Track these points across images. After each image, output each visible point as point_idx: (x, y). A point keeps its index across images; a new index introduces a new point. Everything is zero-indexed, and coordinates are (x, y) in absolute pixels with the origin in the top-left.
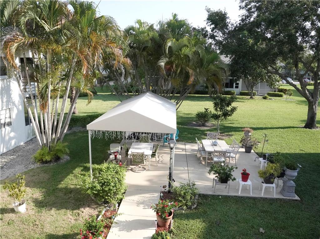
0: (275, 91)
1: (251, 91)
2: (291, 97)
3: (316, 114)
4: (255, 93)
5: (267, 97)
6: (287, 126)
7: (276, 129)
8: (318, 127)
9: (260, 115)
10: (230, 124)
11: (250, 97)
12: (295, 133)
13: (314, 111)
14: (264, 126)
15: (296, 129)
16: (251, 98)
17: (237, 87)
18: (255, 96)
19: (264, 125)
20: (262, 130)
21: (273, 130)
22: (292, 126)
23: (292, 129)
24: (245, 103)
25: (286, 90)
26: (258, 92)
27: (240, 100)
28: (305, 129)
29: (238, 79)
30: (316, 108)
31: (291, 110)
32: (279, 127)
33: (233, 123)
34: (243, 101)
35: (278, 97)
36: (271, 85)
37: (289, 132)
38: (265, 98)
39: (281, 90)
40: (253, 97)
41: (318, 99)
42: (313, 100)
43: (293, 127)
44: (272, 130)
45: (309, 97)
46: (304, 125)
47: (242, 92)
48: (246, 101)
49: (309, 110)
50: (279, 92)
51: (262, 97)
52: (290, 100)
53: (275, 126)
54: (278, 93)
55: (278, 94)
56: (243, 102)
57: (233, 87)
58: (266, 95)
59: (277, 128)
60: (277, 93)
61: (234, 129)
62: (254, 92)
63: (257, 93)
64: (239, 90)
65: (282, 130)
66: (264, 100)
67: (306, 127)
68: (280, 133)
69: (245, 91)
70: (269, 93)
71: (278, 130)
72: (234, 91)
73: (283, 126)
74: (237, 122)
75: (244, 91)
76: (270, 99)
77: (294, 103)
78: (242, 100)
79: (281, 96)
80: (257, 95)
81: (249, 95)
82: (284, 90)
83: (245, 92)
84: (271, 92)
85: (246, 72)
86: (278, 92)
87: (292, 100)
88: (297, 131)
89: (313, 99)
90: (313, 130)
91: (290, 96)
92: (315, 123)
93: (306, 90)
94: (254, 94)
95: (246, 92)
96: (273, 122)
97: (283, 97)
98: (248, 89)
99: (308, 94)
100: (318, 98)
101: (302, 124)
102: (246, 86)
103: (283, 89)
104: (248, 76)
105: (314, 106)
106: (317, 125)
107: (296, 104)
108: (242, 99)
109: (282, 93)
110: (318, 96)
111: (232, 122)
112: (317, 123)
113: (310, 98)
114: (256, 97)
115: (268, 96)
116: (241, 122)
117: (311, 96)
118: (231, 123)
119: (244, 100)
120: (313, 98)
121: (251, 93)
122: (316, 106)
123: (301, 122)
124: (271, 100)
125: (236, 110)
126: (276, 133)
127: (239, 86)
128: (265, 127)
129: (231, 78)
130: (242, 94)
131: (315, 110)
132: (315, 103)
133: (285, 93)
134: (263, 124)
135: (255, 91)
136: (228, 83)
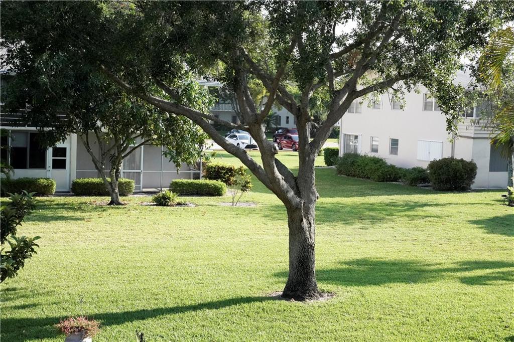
0: (197, 177)
1: (111, 176)
2: (249, 194)
3: (312, 247)
4: (128, 184)
5: (169, 198)
6: (230, 295)
7: (193, 313)
8: (323, 291)
9: (139, 265)
10: (20, 311)
11: (108, 199)
12: (254, 320)
13: (306, 239)
14: (151, 306)
15: (258, 304)
16: (111, 203)
17: (59, 164)
18: (130, 196)
19: (152, 301)
20: (143, 319)
21: (181, 315)
22: (245, 295)
23: (246, 305)
24: (90, 224)
25: (230, 170)
26: (138, 182)
27: (71, 214)
28: (284, 302)
29: (61, 133)
30: (312, 228)
31: (246, 238)
32: (201, 302)
33: (35, 305)
34: (83, 214)
35: (206, 198)
36: (178, 154)
37: (235, 318)
38: (162, 202)
39: (216, 173)
40: (121, 199)
41: (313, 198)
42: (298, 200)
43: (249, 300)
44: (177, 316)
45: (287, 192)
46: (280, 288)
47: (80, 181)
48: (94, 214)
49: (292, 234)
50: (211, 178)
51: (150, 198)
52: (244, 205)
53: (188, 303)
54: (208, 181)
55: (207, 185)
56: (82, 219)
57: (42, 165)
58: (166, 191)
59: (195, 308)
60: (202, 181)
61: (33, 330)
62: (123, 180)
63: (134, 185)
64: (70, 173)
65: (211, 313)
66: (160, 207)
67: (288, 295)
68: (204, 326)
69: (91, 180)
70: (176, 183)
71: (200, 313)
72: (47, 179)
73: (215, 300)
74: (51, 299)
75: (86, 180)
76: (179, 204)
77: (257, 216)
78: (78, 214)
79: (215, 192)
80: (135, 193)
81: (107, 194)
82: (227, 173)
83: (93, 184)
84: (185, 181)
85: (87, 107)
86: (206, 177)
87: (253, 206)
88: (260, 310)
89: (299, 197)
90: (310, 304)
91: (243, 190)
92: (314, 279)
93: (276, 169)
94: (125, 190)
95: (96, 180)
96: (183, 288)
97: (224, 196)
98: (100, 173)
99: (283, 182)
100: (313, 193)
101: (276, 287)
102: (93, 161)
103: (223, 168)
104: (99, 123)
105: (304, 220)
106: (321, 286)
107: (263, 219)
108: (80, 208)
109: (219, 183)
110: (314, 188)
111: (29, 301)
112: (320, 280)
113: (291, 194)
114: (132, 200)
115: (171, 195)
116: (67, 297)
117: (293, 188)
118: (24, 307)
119: (83, 211)
120: (298, 193)
121: (111, 184)
122: (312, 222)
123: (276, 279)
124: (181, 208)
125: (33, 250)
126: (191, 327)
127: (67, 158)
128: (155, 307)
129: (34, 128)
130: (79, 189)
131: (308, 236)
132: (307, 212)
133: (227, 182)
134: (148, 296)
135: (128, 175)
136: (26, 149)
